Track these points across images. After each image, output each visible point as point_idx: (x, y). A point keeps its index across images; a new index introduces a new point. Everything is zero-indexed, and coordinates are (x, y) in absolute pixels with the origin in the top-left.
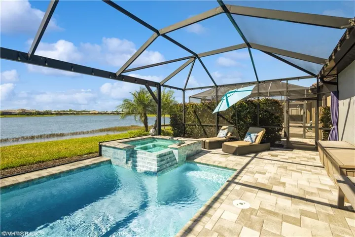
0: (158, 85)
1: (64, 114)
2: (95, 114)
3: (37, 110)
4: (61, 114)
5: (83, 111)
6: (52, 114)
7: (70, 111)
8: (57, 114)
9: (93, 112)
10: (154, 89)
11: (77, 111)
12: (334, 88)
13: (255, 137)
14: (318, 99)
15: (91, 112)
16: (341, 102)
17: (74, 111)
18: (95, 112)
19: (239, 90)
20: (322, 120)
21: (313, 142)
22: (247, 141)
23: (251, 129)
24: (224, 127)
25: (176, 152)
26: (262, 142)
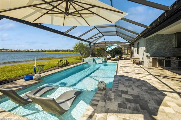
2: (12, 51)
9: (10, 50)
12: (133, 45)
13: (117, 57)
14: (130, 48)
15: (8, 50)
16: (135, 49)
18: (11, 50)
19: (113, 45)
20: (131, 53)
21: (129, 58)
22: (116, 58)
23: (116, 55)
24: (108, 55)
26: (119, 58)
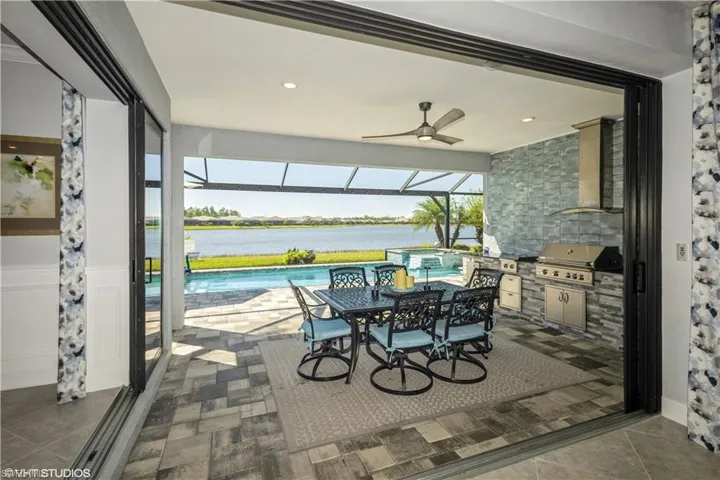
0: (446, 194)
1: (358, 223)
2: (403, 223)
3: (324, 217)
4: (353, 223)
5: (384, 218)
6: (342, 223)
7: (366, 217)
8: (348, 223)
9: (400, 220)
10: (441, 199)
11: (375, 219)
15: (396, 221)
17: (372, 219)
18: (402, 220)
25: (441, 258)
